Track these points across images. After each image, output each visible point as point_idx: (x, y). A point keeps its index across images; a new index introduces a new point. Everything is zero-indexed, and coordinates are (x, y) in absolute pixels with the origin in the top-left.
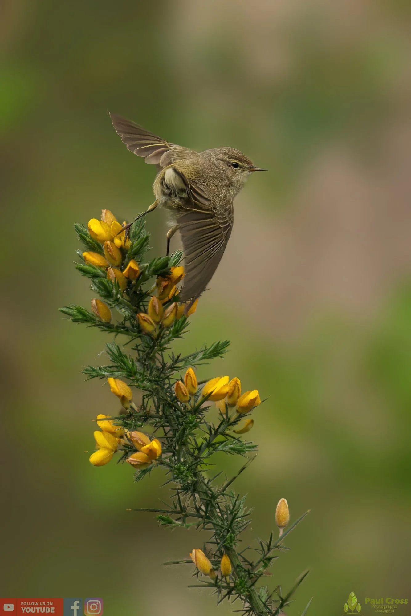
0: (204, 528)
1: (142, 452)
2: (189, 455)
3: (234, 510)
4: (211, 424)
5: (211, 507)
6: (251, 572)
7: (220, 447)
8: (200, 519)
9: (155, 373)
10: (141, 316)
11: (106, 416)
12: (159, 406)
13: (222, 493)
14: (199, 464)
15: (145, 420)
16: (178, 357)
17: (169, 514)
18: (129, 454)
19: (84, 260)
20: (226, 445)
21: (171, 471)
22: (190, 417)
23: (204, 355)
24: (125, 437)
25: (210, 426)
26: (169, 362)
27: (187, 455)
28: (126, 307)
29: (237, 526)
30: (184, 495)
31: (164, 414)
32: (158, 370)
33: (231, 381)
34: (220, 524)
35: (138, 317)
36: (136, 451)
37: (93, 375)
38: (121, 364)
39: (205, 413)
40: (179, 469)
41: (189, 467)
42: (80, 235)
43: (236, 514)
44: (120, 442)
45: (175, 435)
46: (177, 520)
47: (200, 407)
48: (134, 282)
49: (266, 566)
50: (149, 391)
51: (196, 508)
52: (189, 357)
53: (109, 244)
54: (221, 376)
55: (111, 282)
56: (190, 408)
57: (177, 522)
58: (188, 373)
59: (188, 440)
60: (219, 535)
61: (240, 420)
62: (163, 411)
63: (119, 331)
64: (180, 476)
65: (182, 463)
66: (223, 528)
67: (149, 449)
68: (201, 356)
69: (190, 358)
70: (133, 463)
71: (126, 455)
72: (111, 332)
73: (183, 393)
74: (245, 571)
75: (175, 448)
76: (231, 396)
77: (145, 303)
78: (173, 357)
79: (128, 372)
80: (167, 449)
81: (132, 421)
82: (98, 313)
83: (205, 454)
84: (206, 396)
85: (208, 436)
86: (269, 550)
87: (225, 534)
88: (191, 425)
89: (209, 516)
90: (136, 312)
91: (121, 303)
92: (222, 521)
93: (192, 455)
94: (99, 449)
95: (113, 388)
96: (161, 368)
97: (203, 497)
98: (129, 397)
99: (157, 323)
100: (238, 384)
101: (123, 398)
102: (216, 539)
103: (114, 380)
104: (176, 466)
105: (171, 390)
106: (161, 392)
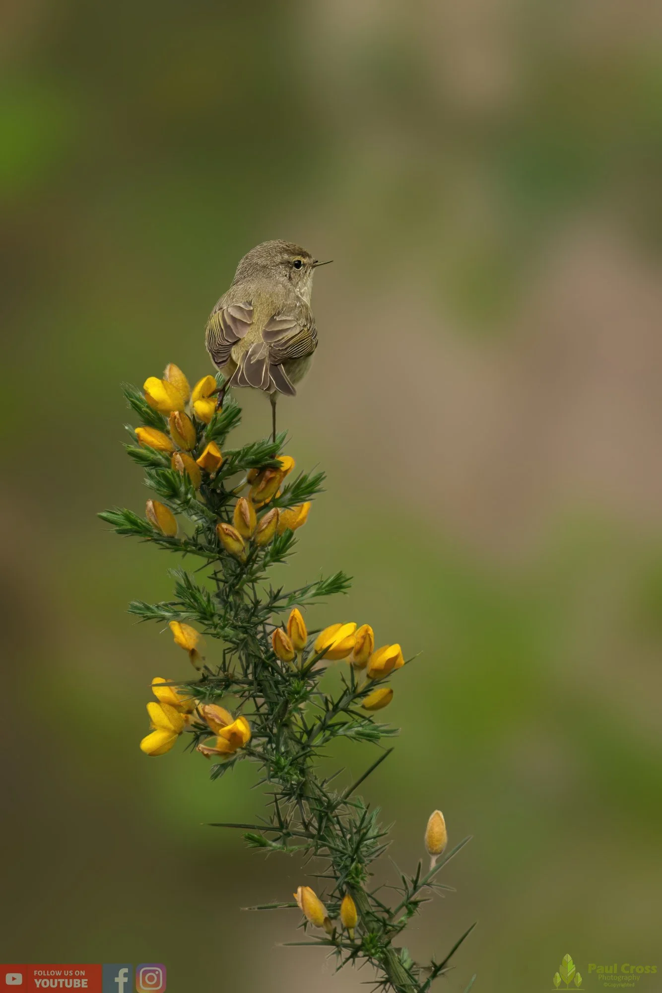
0: (315, 854)
1: (220, 736)
2: (293, 742)
3: (362, 827)
4: (328, 695)
5: (326, 822)
6: (387, 922)
7: (341, 730)
8: (310, 840)
9: (242, 615)
10: (223, 529)
11: (166, 680)
12: (248, 667)
13: (345, 801)
14: (309, 756)
15: (227, 687)
16: (279, 591)
17: (262, 832)
18: (202, 737)
19: (137, 439)
20: (350, 728)
21: (264, 765)
22: (295, 684)
23: (318, 589)
24: (195, 712)
25: (326, 697)
26: (265, 600)
27: (290, 742)
28: (200, 514)
29: (367, 851)
30: (285, 802)
31: (256, 679)
32: (247, 610)
33: (360, 628)
34: (341, 848)
35: (218, 529)
36: (211, 734)
37: (147, 616)
38: (191, 601)
39: (318, 678)
40: (277, 763)
41: (293, 760)
42: (132, 401)
43: (365, 834)
44: (187, 720)
45: (272, 710)
46: (275, 840)
47: (311, 669)
48: (212, 476)
49: (410, 913)
50: (234, 643)
51: (304, 823)
52: (295, 593)
53: (178, 416)
54: (343, 622)
55: (178, 476)
56: (295, 670)
57: (274, 844)
58: (293, 617)
59: (293, 719)
60: (339, 865)
61: (372, 690)
62: (254, 673)
63: (189, 549)
64: (279, 774)
65: (283, 753)
66: (346, 854)
67: (233, 732)
68: (314, 592)
69: (297, 593)
70: (206, 752)
71: (197, 739)
72: (176, 550)
73: (284, 647)
74: (378, 920)
75: (271, 731)
76: (359, 652)
77: (228, 508)
78: (271, 592)
79: (200, 612)
80: (260, 731)
81: (206, 688)
82: (157, 522)
83: (318, 740)
84: (320, 652)
85: (323, 714)
86: (415, 888)
87: (348, 863)
88: (296, 696)
89: (323, 835)
90: (215, 522)
91: (192, 508)
92: (344, 843)
93: (299, 742)
94: (155, 730)
95: (179, 639)
96: (252, 608)
97: (315, 805)
98: (202, 651)
99: (247, 539)
100: (369, 635)
101: (193, 653)
102: (334, 871)
103: (180, 625)
104: (274, 758)
105: (267, 641)
106: (252, 644)
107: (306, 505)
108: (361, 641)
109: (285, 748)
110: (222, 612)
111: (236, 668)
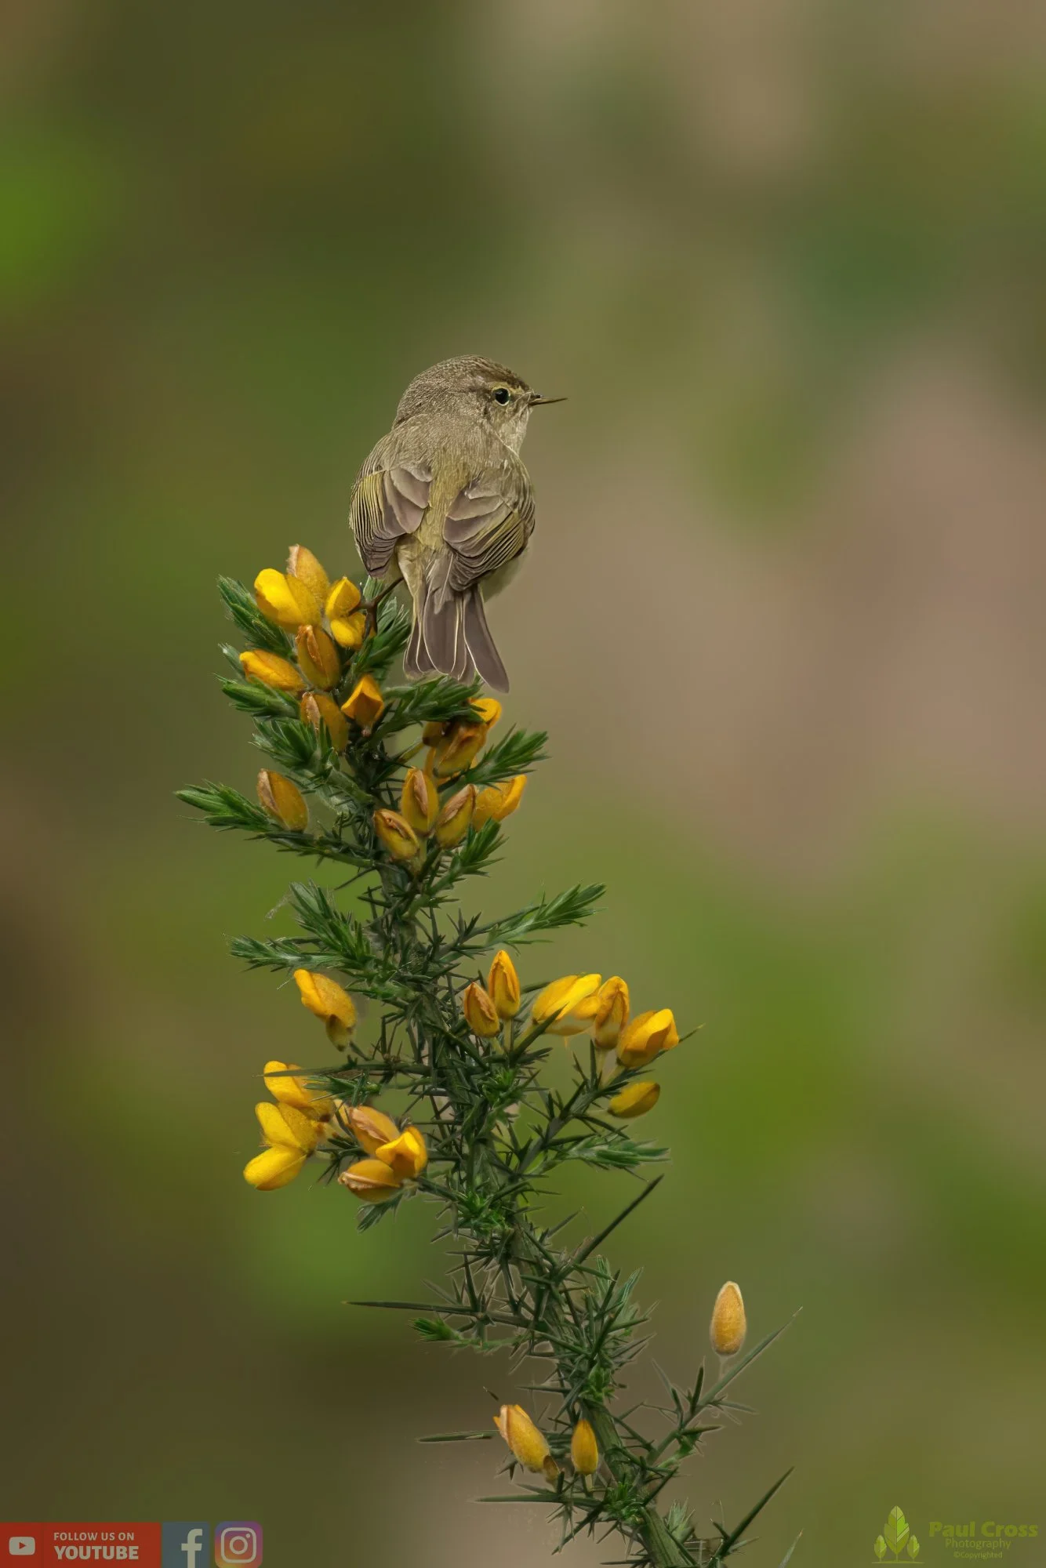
0: (530, 1353)
1: (376, 1158)
2: (496, 1170)
3: (607, 1310)
4: (552, 1090)
5: (549, 1300)
6: (647, 1465)
7: (574, 1149)
8: (521, 1330)
9: (413, 960)
10: (384, 818)
11: (288, 1065)
12: (421, 1046)
13: (579, 1265)
14: (521, 1192)
15: (388, 1077)
16: (474, 922)
17: (442, 1315)
18: (345, 1160)
19: (244, 671)
20: (588, 1146)
21: (450, 1207)
22: (500, 1075)
23: (537, 919)
24: (334, 1119)
25: (550, 1096)
26: (450, 936)
27: (491, 1169)
28: (347, 793)
29: (614, 1349)
30: (481, 1267)
31: (435, 1065)
32: (421, 952)
33: (606, 983)
34: (571, 1344)
35: (376, 819)
36: (361, 1155)
37: (257, 961)
38: (330, 937)
39: (537, 1064)
40: (469, 1204)
41: (495, 1199)
42: (234, 608)
43: (611, 1321)
44: (320, 1132)
45: (462, 1116)
46: (463, 1330)
47: (527, 1049)
48: (366, 731)
49: (685, 1449)
50: (399, 1005)
51: (512, 1301)
52: (499, 924)
53: (311, 633)
54: (581, 972)
55: (311, 730)
56: (500, 1051)
57: (462, 1336)
58: (498, 964)
59: (495, 1131)
60: (570, 1371)
61: (626, 1084)
62: (433, 1055)
63: (327, 851)
64: (473, 1222)
65: (478, 1188)
66: (579, 1354)
67: (398, 1152)
68: (530, 922)
69: (503, 925)
70: (353, 1186)
71: (337, 1164)
72: (307, 853)
73: (483, 1013)
74: (632, 1462)
75: (460, 1151)
76: (604, 1022)
77: (392, 785)
78: (461, 922)
79: (347, 956)
80: (440, 1151)
81: (353, 1080)
82: (274, 805)
83: (535, 1167)
84: (541, 1022)
85: (544, 1124)
86: (694, 1410)
87: (584, 1367)
88: (502, 1094)
89: (543, 1322)
90: (370, 807)
91: (333, 783)
92: (577, 1335)
93: (504, 1168)
94: (268, 1148)
95: (308, 997)
96: (429, 948)
97: (531, 1273)
98: (348, 1019)
99: (422, 835)
100: (621, 994)
101: (333, 1022)
102: (561, 1381)
103: (311, 976)
104: (463, 1196)
105: (453, 1004)
106: (429, 1009)
107: (520, 780)
108: (608, 1004)
109: (484, 1179)
110: (381, 955)
111: (403, 1047)
